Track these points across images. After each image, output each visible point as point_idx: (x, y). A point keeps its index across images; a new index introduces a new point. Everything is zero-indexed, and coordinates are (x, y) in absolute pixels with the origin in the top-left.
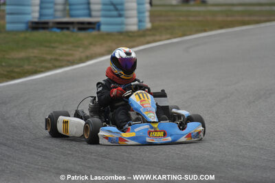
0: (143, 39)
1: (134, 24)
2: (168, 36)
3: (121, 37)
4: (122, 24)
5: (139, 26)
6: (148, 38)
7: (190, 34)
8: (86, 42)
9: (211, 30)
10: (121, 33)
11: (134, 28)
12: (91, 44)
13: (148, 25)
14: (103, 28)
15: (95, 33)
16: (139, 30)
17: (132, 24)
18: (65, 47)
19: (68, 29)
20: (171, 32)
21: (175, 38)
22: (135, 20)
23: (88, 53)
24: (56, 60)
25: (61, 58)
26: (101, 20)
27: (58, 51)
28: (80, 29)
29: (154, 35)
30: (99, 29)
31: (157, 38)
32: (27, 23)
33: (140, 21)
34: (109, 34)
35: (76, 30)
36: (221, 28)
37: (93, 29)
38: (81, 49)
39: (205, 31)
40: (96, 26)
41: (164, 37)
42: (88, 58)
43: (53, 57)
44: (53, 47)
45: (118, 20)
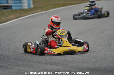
0: (30, 12)
2: (41, 10)
3: (21, 11)
4: (21, 6)
5: (28, 7)
6: (33, 12)
7: (50, 9)
8: (7, 14)
9: (58, 7)
10: (21, 10)
11: (26, 7)
12: (9, 15)
13: (32, 6)
14: (13, 8)
15: (10, 10)
20: (42, 9)
21: (44, 11)
22: (27, 4)
23: (8, 18)
28: (4, 8)
29: (34, 10)
30: (12, 8)
31: (36, 11)
33: (29, 5)
34: (16, 10)
37: (9, 8)
38: (4, 17)
39: (56, 8)
41: (39, 11)
42: (8, 21)
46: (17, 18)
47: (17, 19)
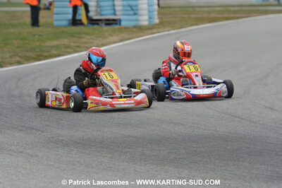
0: (150, 31)
1: (145, 21)
2: (169, 29)
3: (135, 30)
4: (136, 20)
5: (150, 22)
6: (155, 31)
8: (106, 34)
9: (202, 24)
10: (135, 27)
11: (146, 23)
12: (110, 35)
13: (157, 21)
14: (123, 23)
15: (117, 27)
16: (149, 25)
17: (144, 20)
18: (89, 37)
19: (98, 24)
20: (173, 25)
22: (146, 17)
23: (104, 42)
24: (78, 47)
25: (82, 45)
26: (122, 17)
27: (83, 40)
28: (107, 24)
29: (159, 28)
30: (120, 24)
31: (161, 30)
32: (69, 20)
33: (150, 18)
34: (126, 28)
35: (103, 25)
36: (210, 22)
37: (116, 24)
38: (101, 39)
39: (197, 25)
40: (118, 22)
41: (166, 29)
43: (77, 44)
44: (80, 38)
45: (134, 17)
46: (121, 41)
47: (121, 43)
